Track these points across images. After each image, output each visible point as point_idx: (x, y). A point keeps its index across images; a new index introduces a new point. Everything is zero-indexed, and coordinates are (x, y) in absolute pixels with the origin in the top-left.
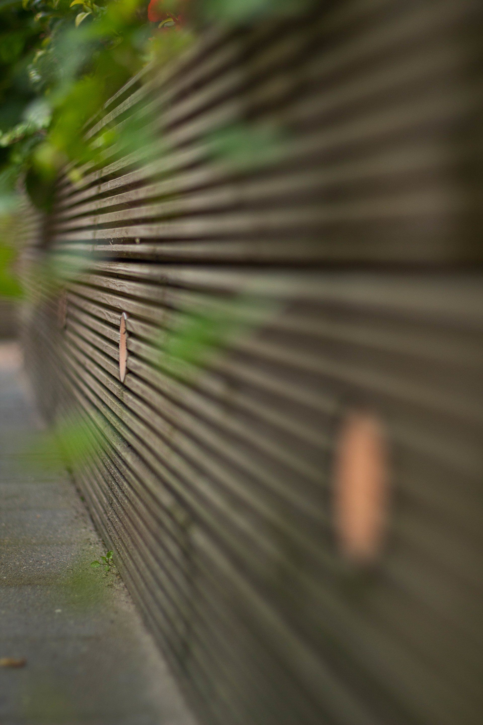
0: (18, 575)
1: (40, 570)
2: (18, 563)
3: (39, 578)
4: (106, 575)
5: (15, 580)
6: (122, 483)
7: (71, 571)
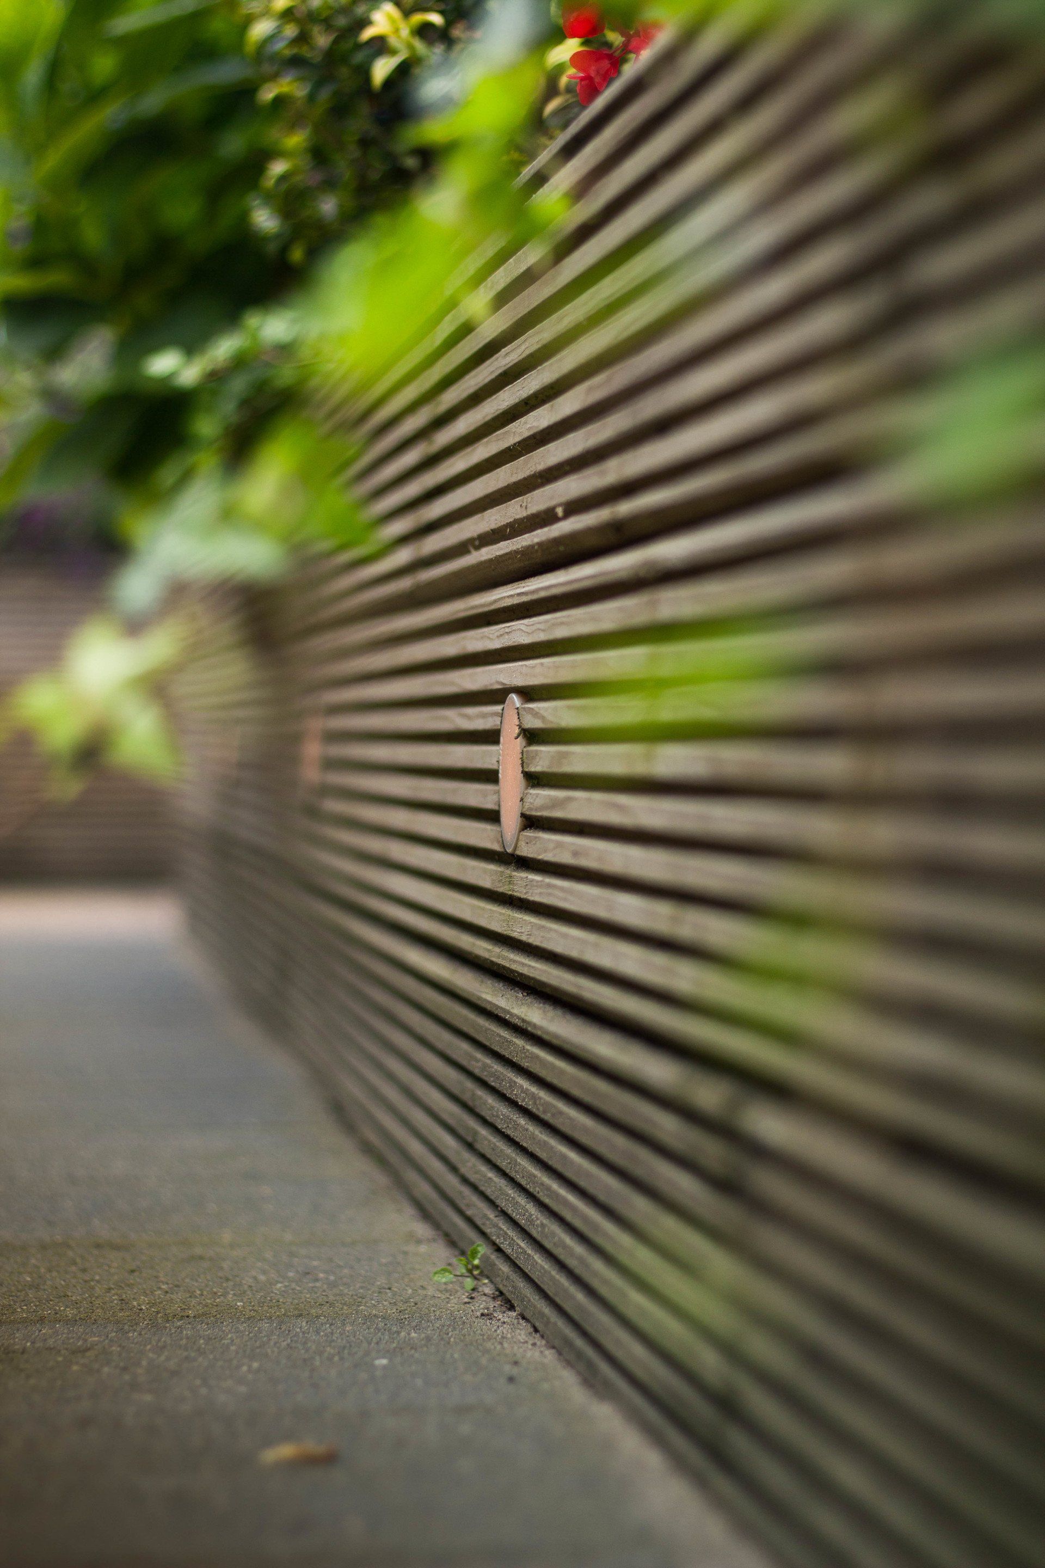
0: (269, 1298)
1: (316, 1290)
2: (262, 1278)
3: (318, 1304)
4: (470, 1297)
5: (265, 1308)
6: (511, 1081)
7: (388, 1291)
